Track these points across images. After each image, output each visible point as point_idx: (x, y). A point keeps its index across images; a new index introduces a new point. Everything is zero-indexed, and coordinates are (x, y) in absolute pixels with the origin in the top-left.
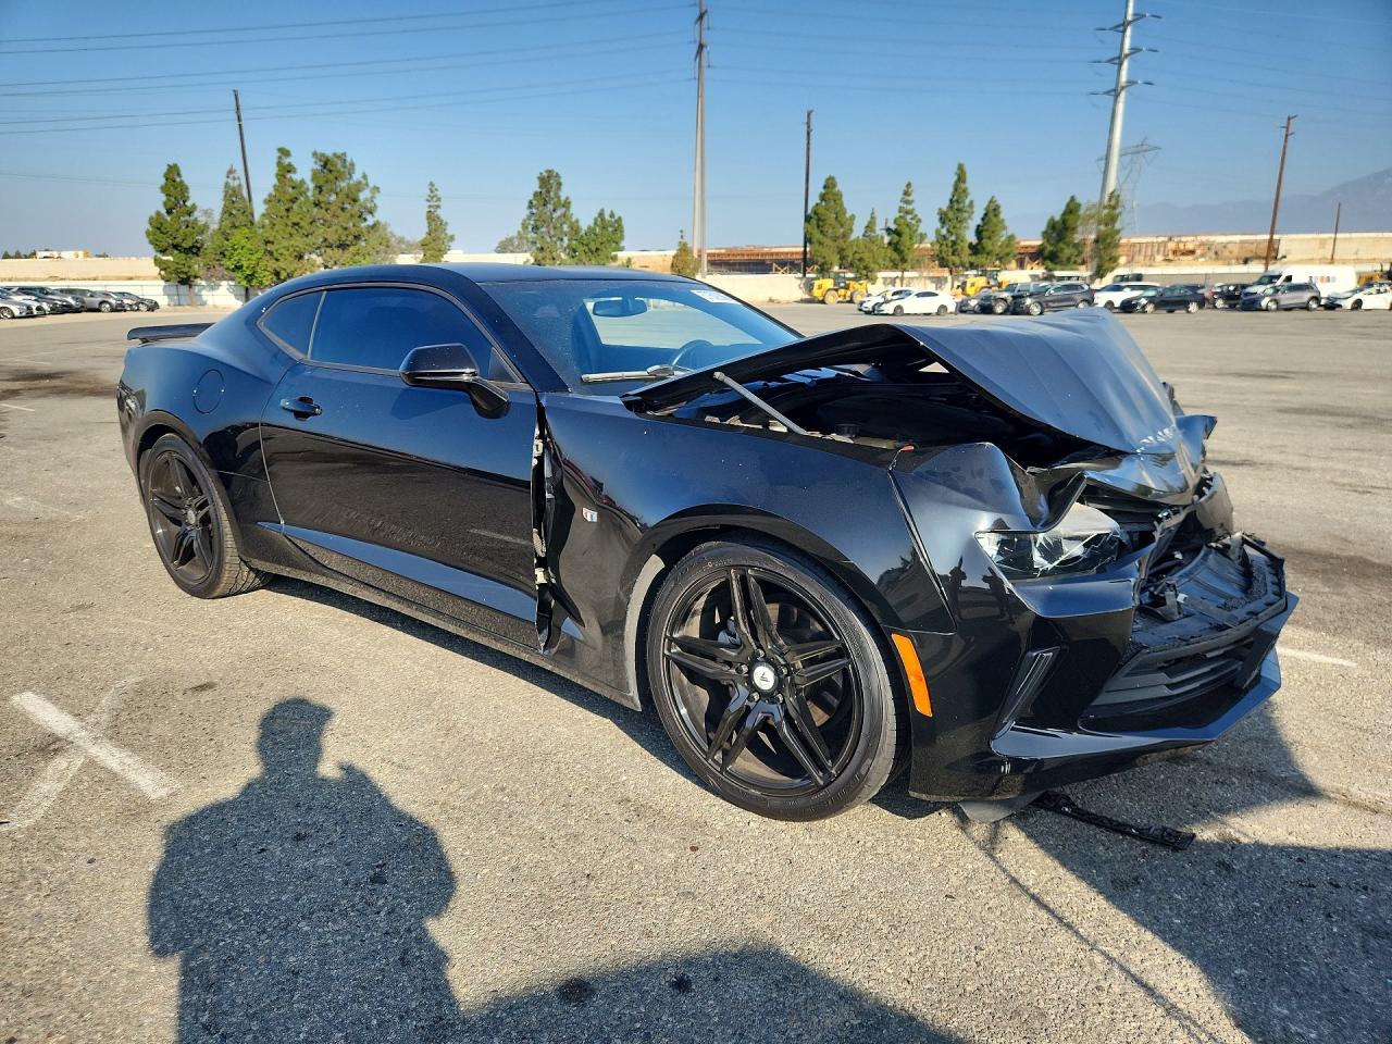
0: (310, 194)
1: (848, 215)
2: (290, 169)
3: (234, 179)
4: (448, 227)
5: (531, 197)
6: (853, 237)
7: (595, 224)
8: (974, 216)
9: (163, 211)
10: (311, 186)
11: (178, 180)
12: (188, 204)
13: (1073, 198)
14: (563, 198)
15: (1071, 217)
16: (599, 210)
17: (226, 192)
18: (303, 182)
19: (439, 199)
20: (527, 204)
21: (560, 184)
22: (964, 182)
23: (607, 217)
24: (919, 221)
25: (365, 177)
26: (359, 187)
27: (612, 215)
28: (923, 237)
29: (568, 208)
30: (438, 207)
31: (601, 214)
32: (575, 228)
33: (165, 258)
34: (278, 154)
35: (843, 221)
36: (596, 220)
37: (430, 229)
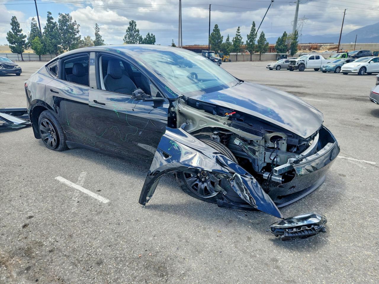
0: (58, 26)
1: (221, 36)
2: (52, 18)
3: (34, 21)
4: (102, 37)
5: (127, 29)
6: (223, 42)
7: (147, 37)
8: (257, 37)
9: (12, 31)
10: (58, 24)
11: (16, 21)
12: (20, 29)
13: (285, 32)
14: (137, 29)
15: (285, 37)
16: (148, 33)
17: (32, 25)
18: (56, 22)
19: (99, 29)
20: (126, 31)
21: (136, 25)
22: (255, 27)
23: (150, 35)
24: (242, 38)
25: (75, 21)
26: (74, 24)
27: (152, 35)
28: (243, 43)
29: (138, 32)
30: (99, 31)
31: (149, 34)
33: (13, 45)
34: (48, 14)
35: (220, 38)
36: (147, 36)
37: (96, 38)
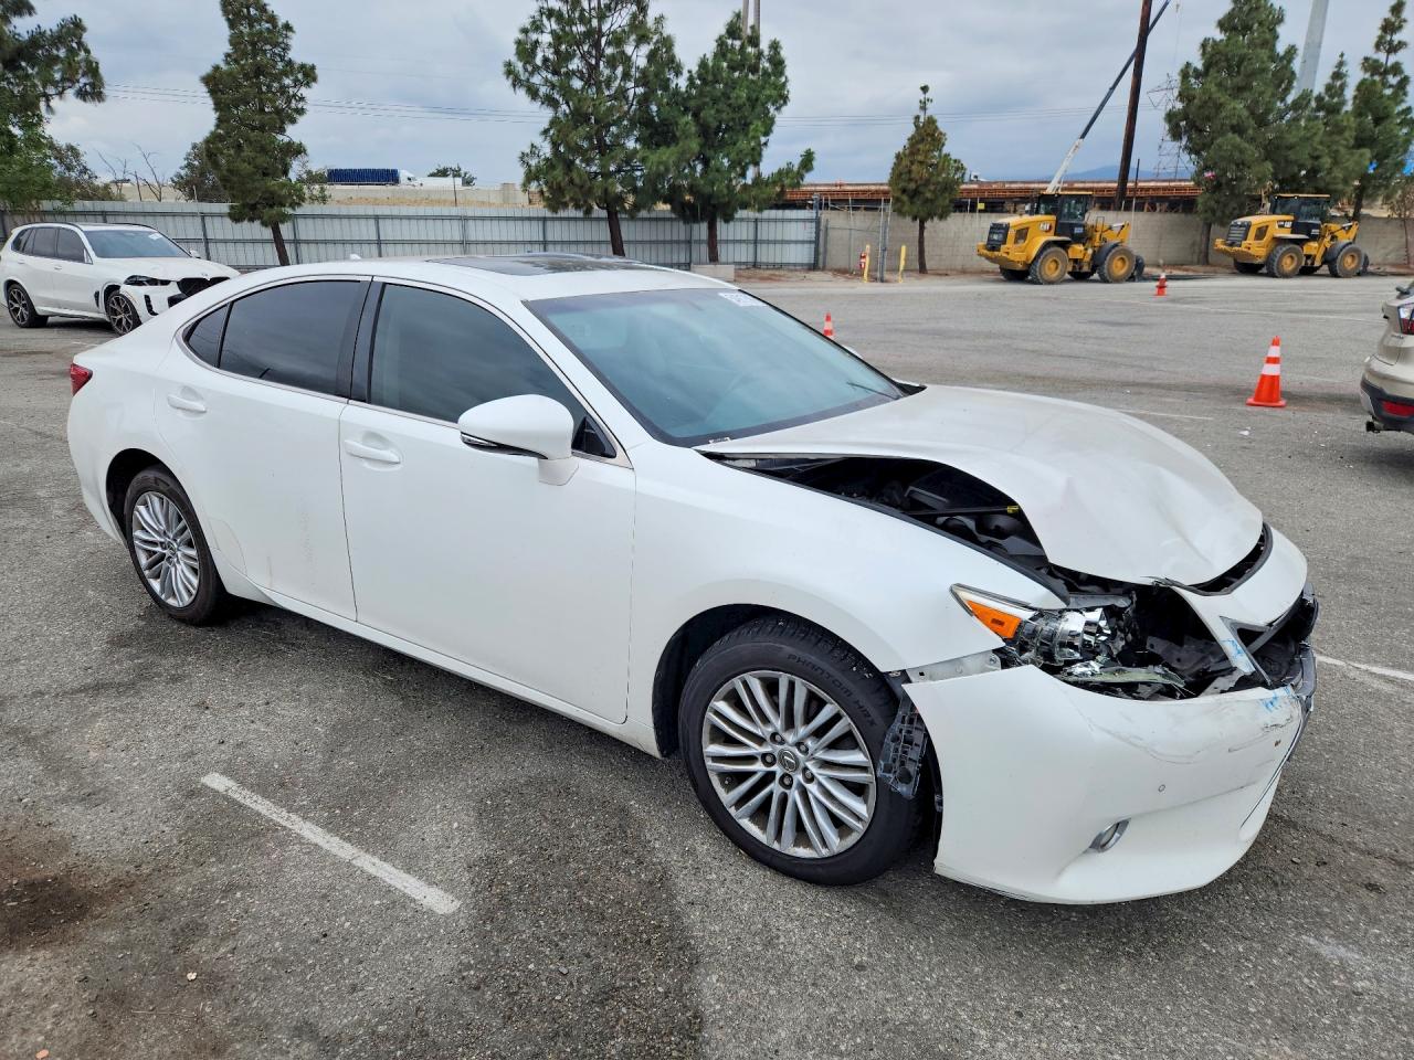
4: (295, 41)
27: (754, 40)
29: (646, 3)
31: (733, 31)
32: (664, 58)
36: (721, 42)
37: (235, 41)
